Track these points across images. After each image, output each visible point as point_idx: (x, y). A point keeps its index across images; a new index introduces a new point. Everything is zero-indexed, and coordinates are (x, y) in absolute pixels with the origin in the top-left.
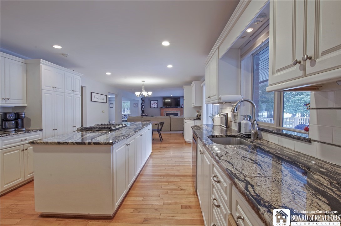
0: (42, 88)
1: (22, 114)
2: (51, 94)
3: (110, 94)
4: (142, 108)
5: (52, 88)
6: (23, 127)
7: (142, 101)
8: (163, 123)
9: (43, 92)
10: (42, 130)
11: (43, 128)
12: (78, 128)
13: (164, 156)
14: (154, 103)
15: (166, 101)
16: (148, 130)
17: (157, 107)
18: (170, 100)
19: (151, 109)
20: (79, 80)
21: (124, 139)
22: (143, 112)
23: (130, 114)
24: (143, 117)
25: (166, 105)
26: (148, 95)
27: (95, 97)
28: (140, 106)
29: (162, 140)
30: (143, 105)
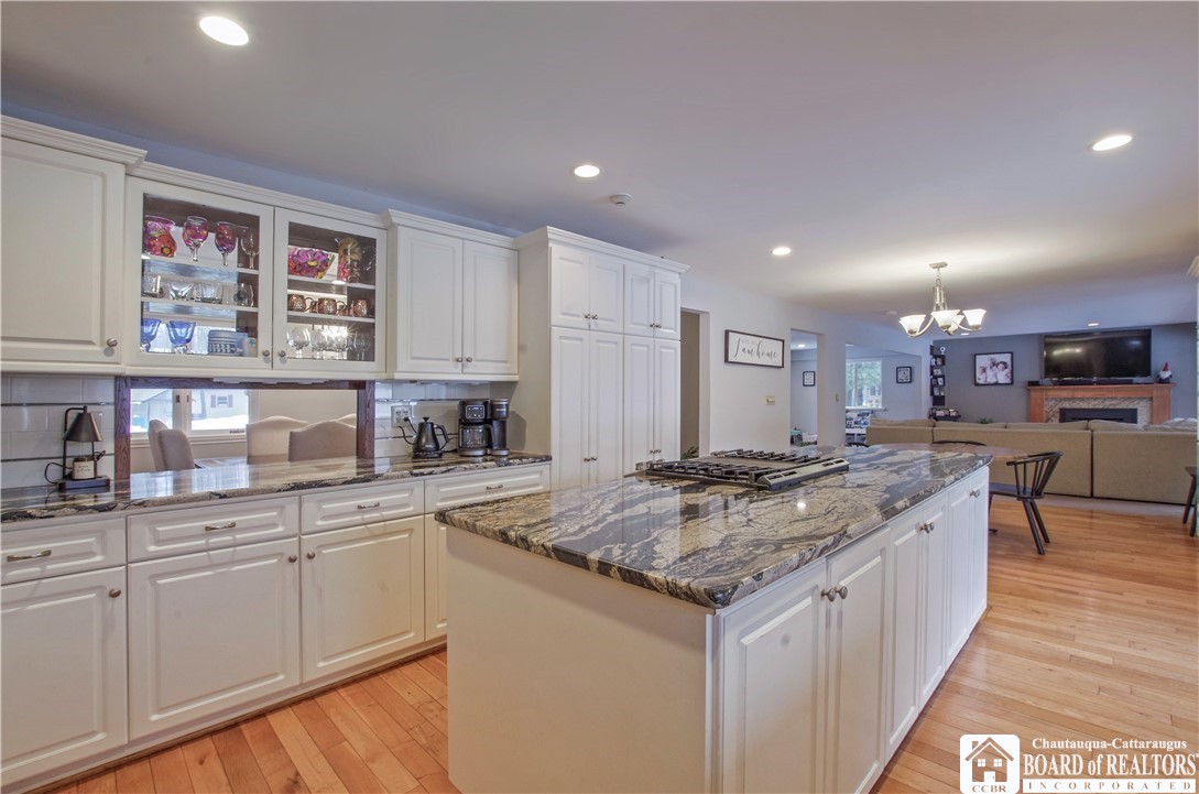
0: (553, 322)
1: (501, 406)
2: (581, 339)
3: (798, 334)
4: (932, 387)
5: (582, 319)
6: (503, 446)
7: (935, 357)
8: (1052, 458)
9: (556, 332)
10: (549, 458)
11: (555, 454)
12: (641, 464)
13: (1071, 650)
14: (994, 364)
15: (1057, 353)
16: (966, 496)
17: (1008, 381)
18: (1078, 350)
19: (977, 388)
20: (675, 286)
21: (803, 562)
22: (938, 401)
23: (879, 410)
24: (940, 422)
25: (1059, 372)
26: (964, 323)
27: (741, 348)
28: (924, 379)
29: (1047, 541)
30: (938, 372)
